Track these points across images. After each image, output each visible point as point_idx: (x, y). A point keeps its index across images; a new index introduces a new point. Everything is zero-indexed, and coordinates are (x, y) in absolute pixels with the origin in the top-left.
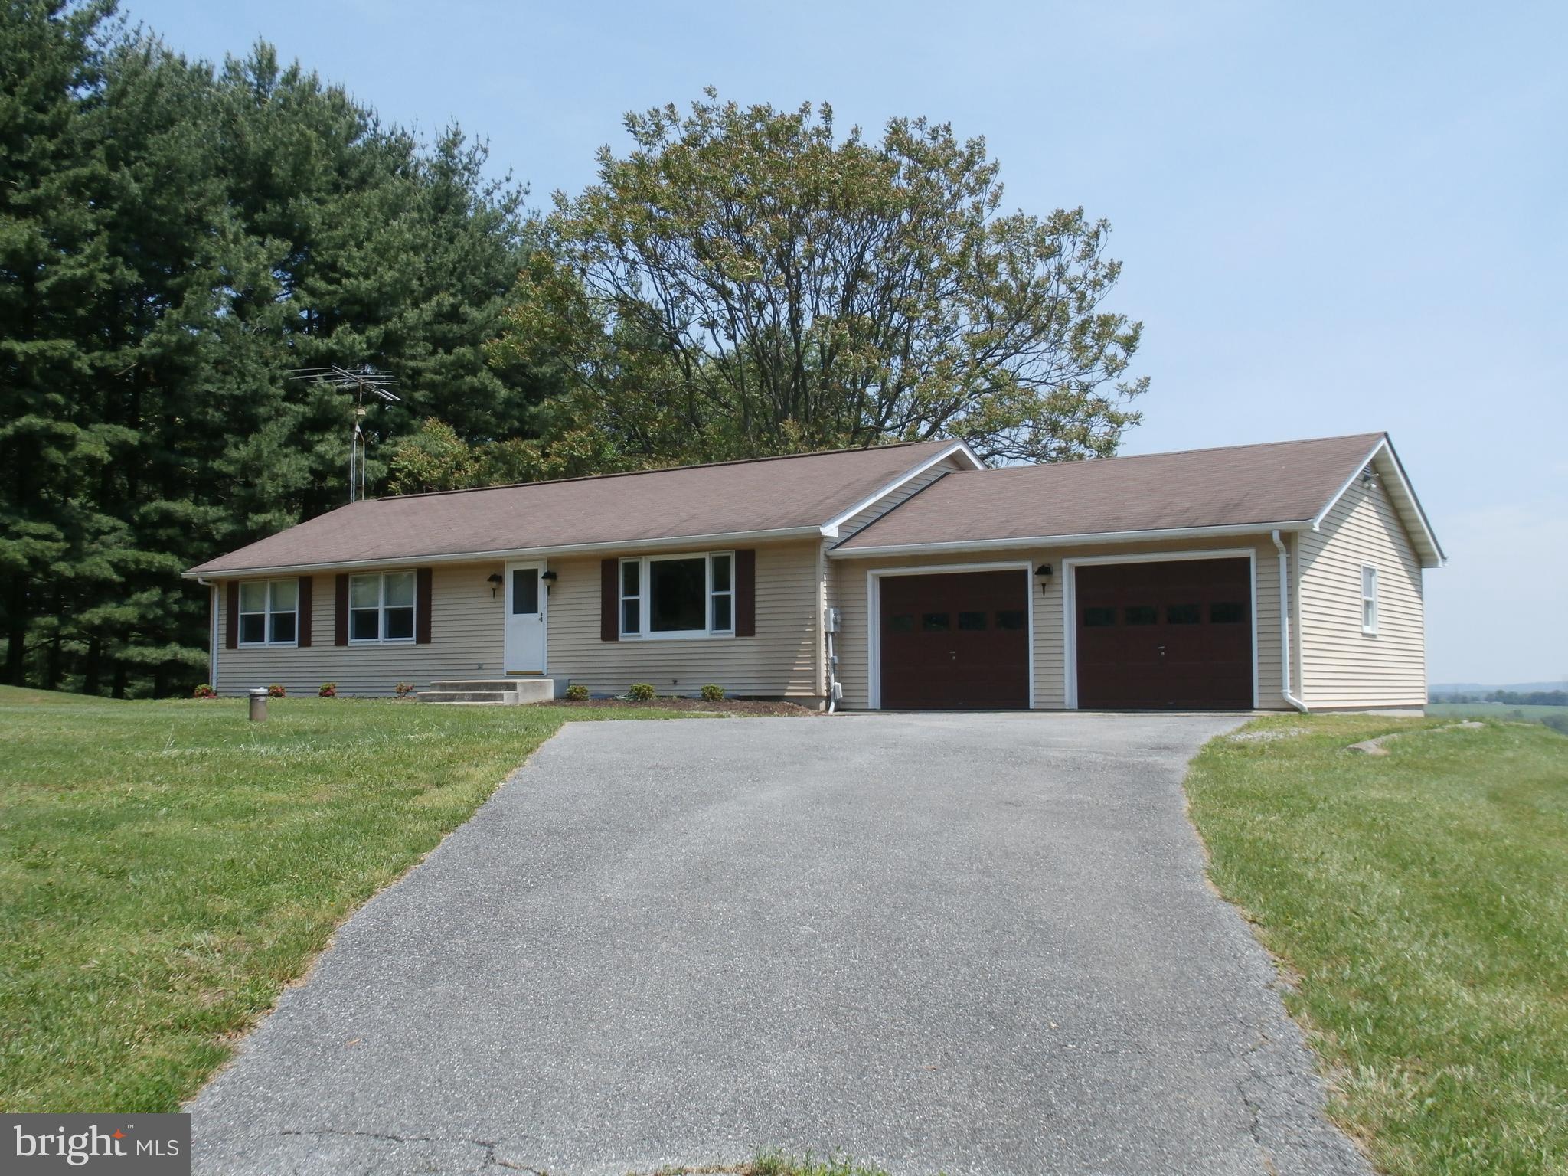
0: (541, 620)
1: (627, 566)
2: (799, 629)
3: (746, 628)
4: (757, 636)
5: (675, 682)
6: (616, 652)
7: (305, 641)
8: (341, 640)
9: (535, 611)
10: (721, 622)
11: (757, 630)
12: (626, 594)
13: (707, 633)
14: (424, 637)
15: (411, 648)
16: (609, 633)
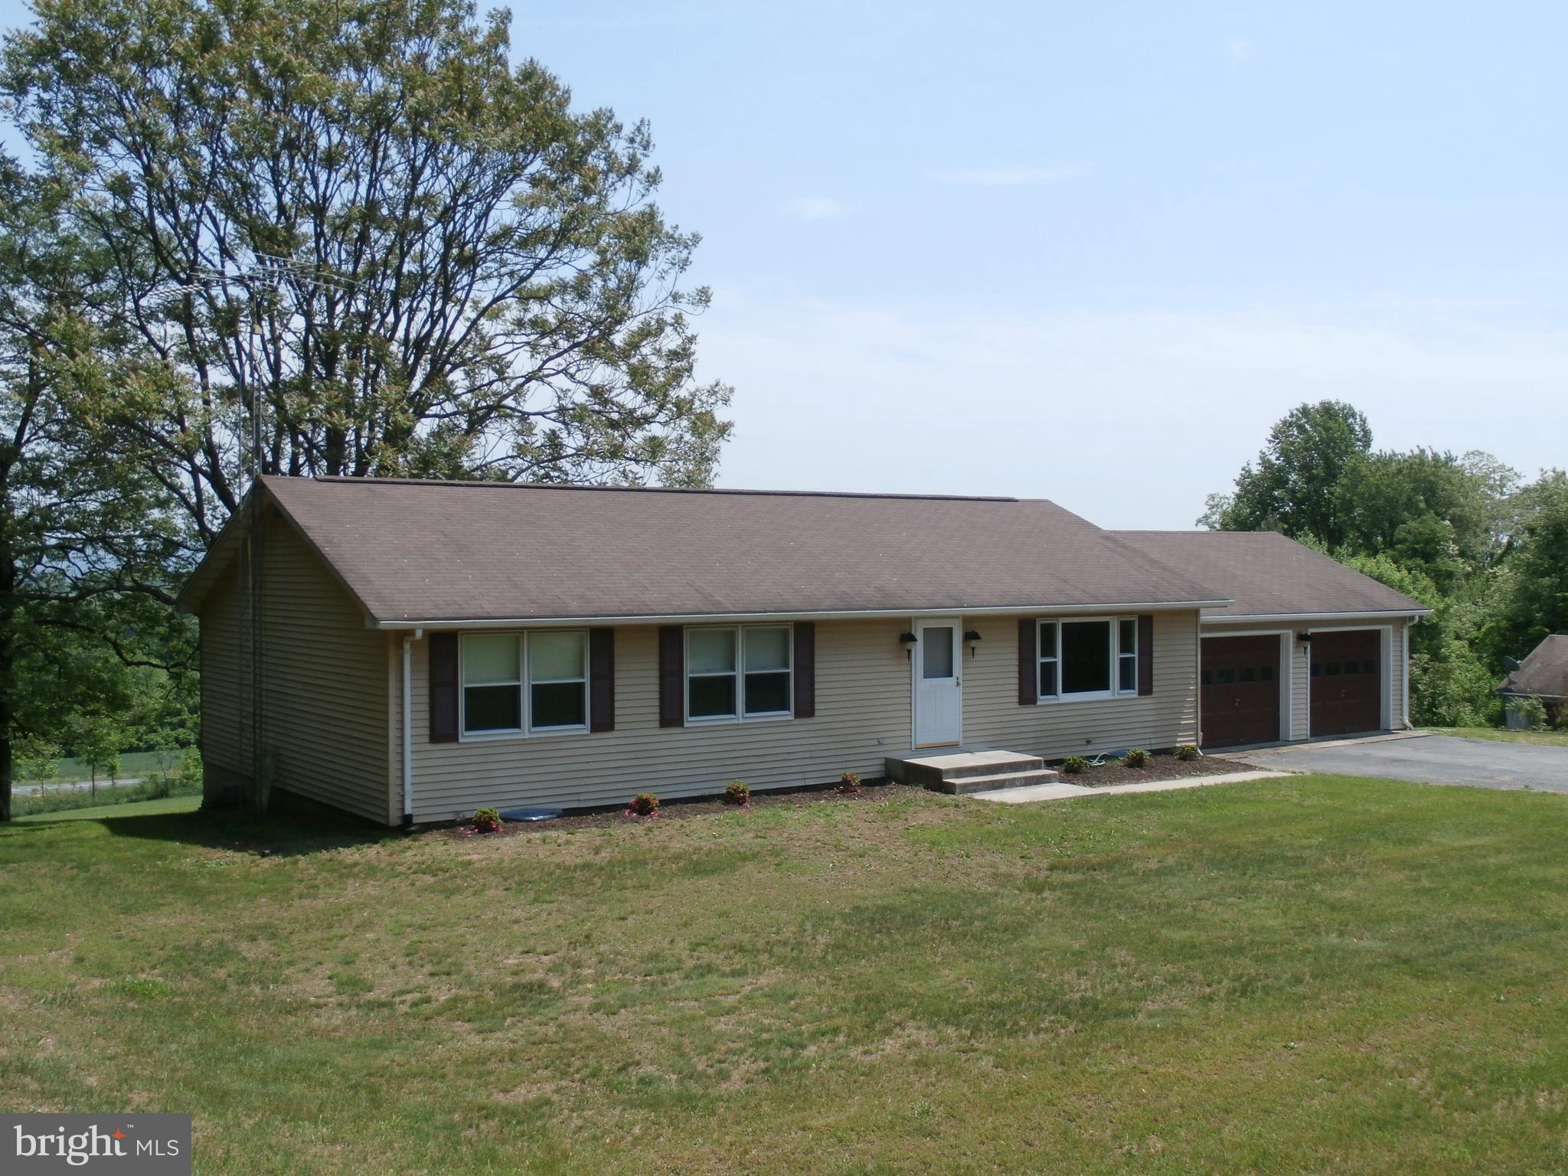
0: (958, 684)
1: (1043, 626)
2: (1184, 687)
3: (1146, 690)
4: (1154, 695)
5: (1088, 742)
6: (1034, 716)
7: (604, 722)
8: (670, 717)
9: (950, 675)
10: (1126, 684)
11: (1154, 689)
12: (1043, 655)
13: (1113, 692)
14: (806, 710)
15: (787, 723)
16: (1026, 698)
